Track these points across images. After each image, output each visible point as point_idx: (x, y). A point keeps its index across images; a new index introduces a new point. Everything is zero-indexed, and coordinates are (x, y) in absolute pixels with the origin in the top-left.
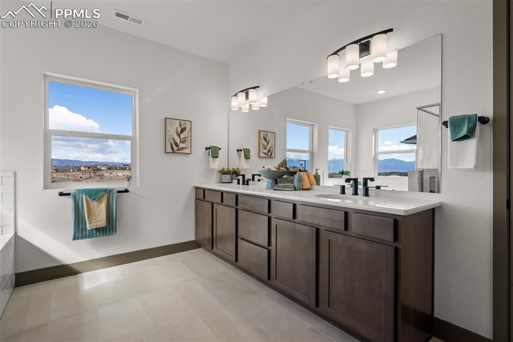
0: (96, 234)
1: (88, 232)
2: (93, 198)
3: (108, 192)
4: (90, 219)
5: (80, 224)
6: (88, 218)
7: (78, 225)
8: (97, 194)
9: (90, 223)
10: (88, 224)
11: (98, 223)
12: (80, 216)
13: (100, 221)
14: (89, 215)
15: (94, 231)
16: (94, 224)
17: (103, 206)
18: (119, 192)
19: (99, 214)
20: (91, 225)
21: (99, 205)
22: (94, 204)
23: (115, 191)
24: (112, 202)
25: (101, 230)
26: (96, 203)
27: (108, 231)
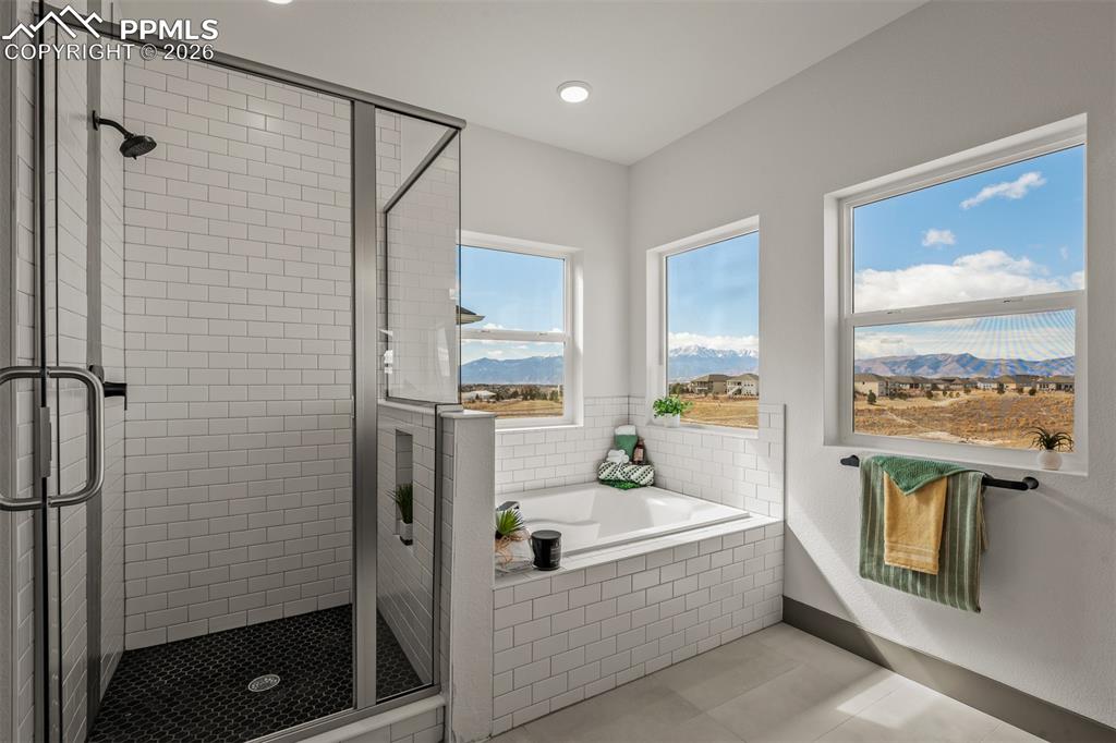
0: (914, 587)
1: (892, 571)
2: (904, 484)
3: (951, 476)
4: (893, 539)
5: (876, 544)
6: (890, 535)
7: (871, 546)
8: (914, 476)
9: (892, 549)
10: (886, 550)
11: (914, 557)
12: (878, 524)
13: (919, 553)
14: (893, 528)
15: (910, 576)
16: (901, 555)
17: (931, 513)
18: (987, 481)
19: (920, 534)
20: (892, 554)
21: (924, 507)
22: (909, 502)
23: (975, 477)
24: (964, 508)
25: (928, 580)
26: (914, 500)
27: (946, 589)
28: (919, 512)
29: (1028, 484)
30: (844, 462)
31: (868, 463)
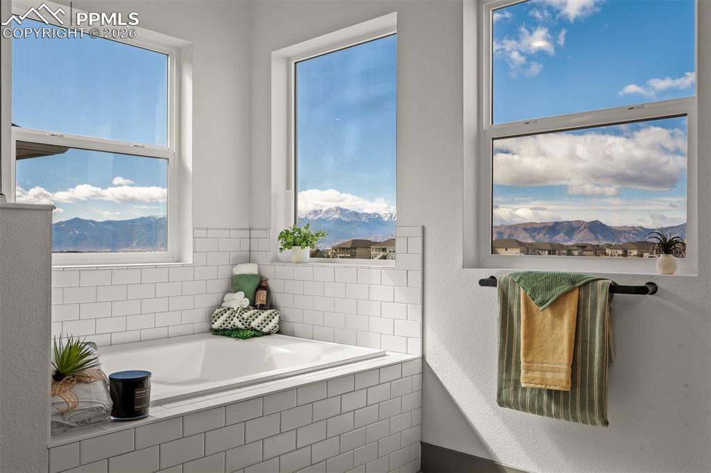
0: (549, 408)
1: (528, 395)
2: (539, 299)
3: (583, 285)
4: (530, 359)
5: (513, 368)
6: (526, 355)
7: (508, 370)
8: (548, 289)
9: (528, 370)
10: (523, 372)
11: (549, 375)
12: (515, 346)
13: (553, 370)
14: (529, 347)
15: (545, 397)
16: (537, 374)
17: (565, 327)
18: (614, 289)
19: (555, 349)
20: (530, 374)
21: (558, 322)
22: (544, 317)
23: (603, 285)
24: (593, 318)
25: (562, 398)
26: (549, 314)
27: (578, 405)
28: (553, 328)
29: (648, 289)
30: (483, 283)
31: (506, 281)
